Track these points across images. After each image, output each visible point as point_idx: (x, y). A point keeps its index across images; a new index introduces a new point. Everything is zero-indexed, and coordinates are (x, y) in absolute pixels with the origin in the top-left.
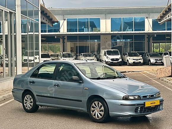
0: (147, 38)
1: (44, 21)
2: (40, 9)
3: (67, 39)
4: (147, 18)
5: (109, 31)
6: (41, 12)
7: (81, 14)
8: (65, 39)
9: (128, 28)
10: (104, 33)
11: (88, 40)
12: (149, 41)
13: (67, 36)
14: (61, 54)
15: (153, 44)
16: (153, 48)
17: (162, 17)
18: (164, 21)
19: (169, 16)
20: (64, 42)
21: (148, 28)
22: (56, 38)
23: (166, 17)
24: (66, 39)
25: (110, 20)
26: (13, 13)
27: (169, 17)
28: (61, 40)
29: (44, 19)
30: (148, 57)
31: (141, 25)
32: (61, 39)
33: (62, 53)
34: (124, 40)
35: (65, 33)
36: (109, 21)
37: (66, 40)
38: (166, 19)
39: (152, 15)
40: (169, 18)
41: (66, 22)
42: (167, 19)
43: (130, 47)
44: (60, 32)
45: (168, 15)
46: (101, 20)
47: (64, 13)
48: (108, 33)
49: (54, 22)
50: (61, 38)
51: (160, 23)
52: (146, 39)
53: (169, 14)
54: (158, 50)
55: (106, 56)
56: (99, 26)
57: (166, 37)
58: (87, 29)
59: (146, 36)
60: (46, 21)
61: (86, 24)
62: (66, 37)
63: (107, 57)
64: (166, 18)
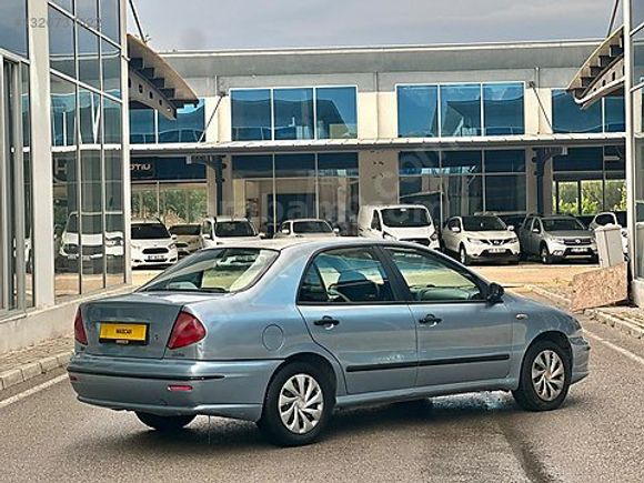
0: (534, 160)
1: (143, 98)
2: (124, 52)
3: (233, 169)
4: (532, 85)
5: (391, 134)
6: (129, 62)
7: (285, 74)
8: (225, 166)
9: (462, 123)
10: (372, 142)
11: (311, 172)
12: (540, 173)
13: (233, 157)
14: (210, 223)
15: (554, 183)
16: (554, 199)
17: (588, 81)
18: (595, 93)
19: (614, 74)
20: (220, 181)
21: (537, 124)
22: (189, 162)
23: (603, 78)
24: (229, 166)
25: (395, 93)
26: (18, 63)
27: (614, 79)
28: (210, 171)
29: (141, 91)
30: (539, 233)
31: (510, 112)
32: (208, 167)
33: (213, 222)
34: (448, 169)
35: (226, 146)
36: (390, 99)
37: (227, 172)
38: (602, 88)
39: (548, 74)
40: (616, 82)
41: (227, 101)
42: (607, 86)
43: (470, 195)
44: (204, 140)
45: (610, 72)
46: (359, 95)
47: (221, 69)
48: (388, 142)
49: (181, 103)
50: (209, 163)
51: (582, 104)
52: (530, 167)
53: (616, 68)
54: (576, 205)
55: (380, 229)
56: (354, 118)
57: (606, 158)
58: (306, 128)
59: (530, 155)
60: (151, 96)
61: (305, 110)
62: (228, 161)
63: (385, 233)
64: (604, 84)
